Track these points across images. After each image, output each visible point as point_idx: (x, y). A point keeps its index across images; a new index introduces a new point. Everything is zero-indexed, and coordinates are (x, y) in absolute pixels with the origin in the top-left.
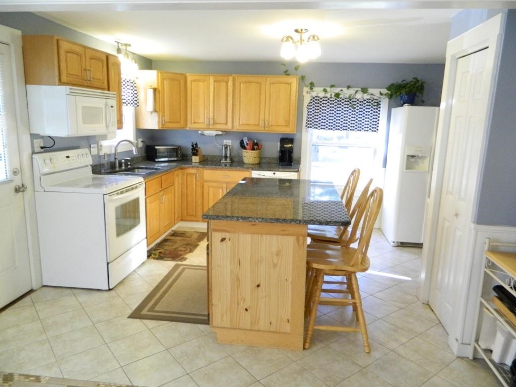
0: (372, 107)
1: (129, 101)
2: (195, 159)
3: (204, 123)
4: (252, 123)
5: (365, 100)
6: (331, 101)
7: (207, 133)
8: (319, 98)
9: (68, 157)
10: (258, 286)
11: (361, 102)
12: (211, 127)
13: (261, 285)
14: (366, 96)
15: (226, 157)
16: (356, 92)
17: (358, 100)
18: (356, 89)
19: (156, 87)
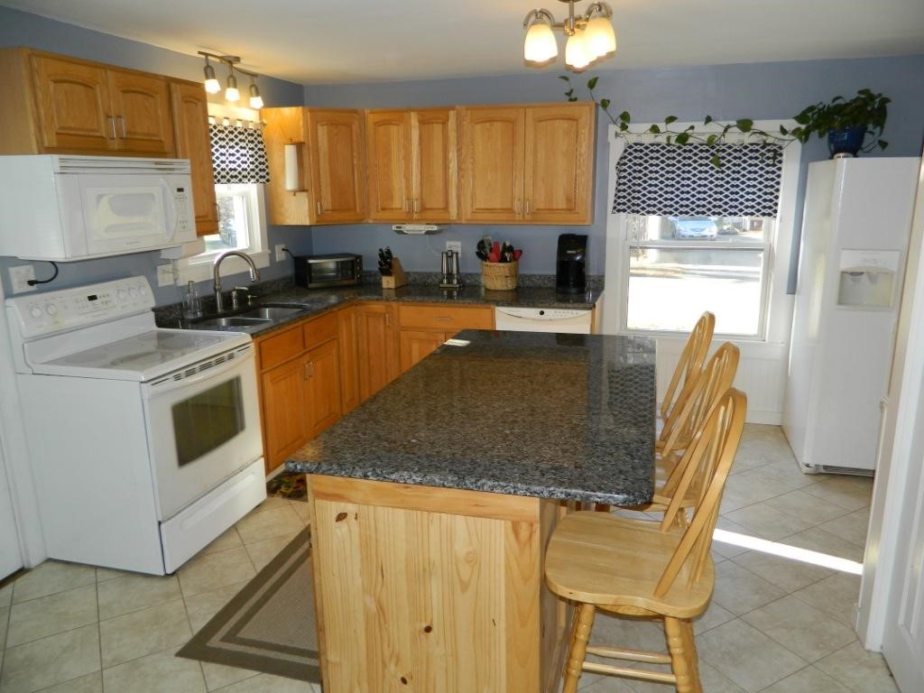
0: (762, 162)
2: (388, 282)
3: (401, 209)
4: (498, 206)
5: (746, 147)
6: (669, 151)
7: (407, 228)
8: (642, 148)
9: (92, 298)
10: (428, 629)
11: (736, 151)
12: (415, 216)
13: (435, 628)
14: (748, 138)
15: (450, 275)
16: (726, 130)
17: (730, 147)
18: (725, 124)
19: (302, 140)
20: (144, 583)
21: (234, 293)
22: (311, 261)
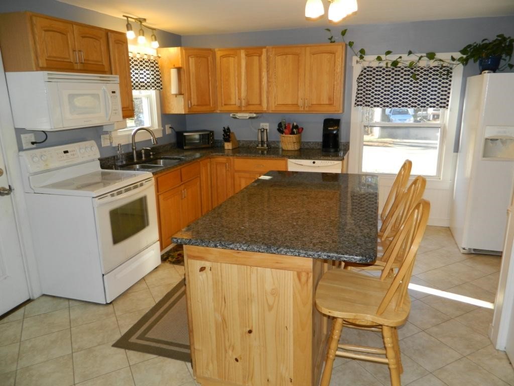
0: (440, 77)
1: (148, 84)
2: (228, 146)
3: (235, 105)
4: (290, 103)
5: (431, 69)
6: (387, 71)
7: (239, 115)
8: (371, 69)
9: (66, 152)
10: (250, 332)
11: (425, 71)
12: (243, 109)
13: (254, 331)
14: (432, 63)
15: (262, 142)
16: (420, 59)
17: (422, 69)
18: (420, 55)
19: (180, 66)
20: (95, 308)
21: (143, 151)
22: (185, 134)
